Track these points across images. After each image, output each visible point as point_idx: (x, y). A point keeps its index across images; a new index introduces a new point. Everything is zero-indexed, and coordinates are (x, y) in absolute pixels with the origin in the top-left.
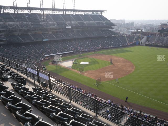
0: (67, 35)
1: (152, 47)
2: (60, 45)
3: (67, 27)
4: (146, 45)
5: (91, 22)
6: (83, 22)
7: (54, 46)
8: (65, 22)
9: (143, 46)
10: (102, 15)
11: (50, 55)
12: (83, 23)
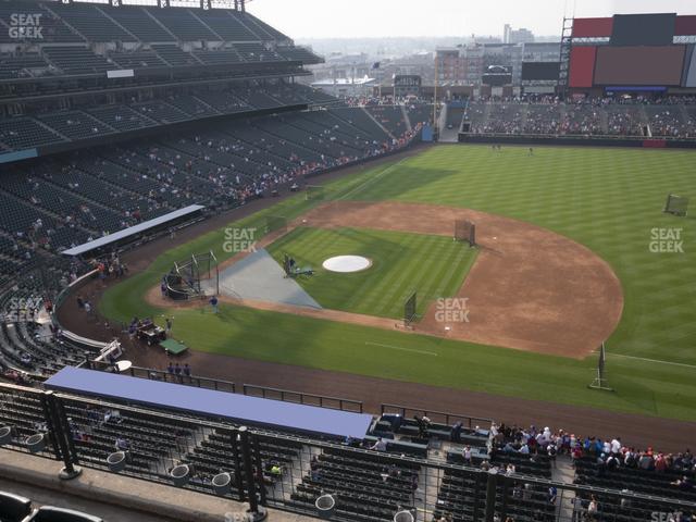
0: (118, 118)
1: (504, 148)
2: (101, 178)
3: (111, 74)
4: (463, 139)
5: (211, 45)
6: (177, 44)
7: (71, 185)
8: (87, 45)
9: (453, 143)
10: (247, 10)
11: (92, 245)
12: (179, 50)
